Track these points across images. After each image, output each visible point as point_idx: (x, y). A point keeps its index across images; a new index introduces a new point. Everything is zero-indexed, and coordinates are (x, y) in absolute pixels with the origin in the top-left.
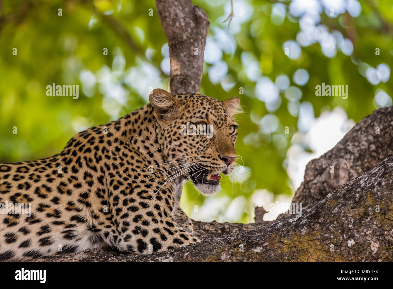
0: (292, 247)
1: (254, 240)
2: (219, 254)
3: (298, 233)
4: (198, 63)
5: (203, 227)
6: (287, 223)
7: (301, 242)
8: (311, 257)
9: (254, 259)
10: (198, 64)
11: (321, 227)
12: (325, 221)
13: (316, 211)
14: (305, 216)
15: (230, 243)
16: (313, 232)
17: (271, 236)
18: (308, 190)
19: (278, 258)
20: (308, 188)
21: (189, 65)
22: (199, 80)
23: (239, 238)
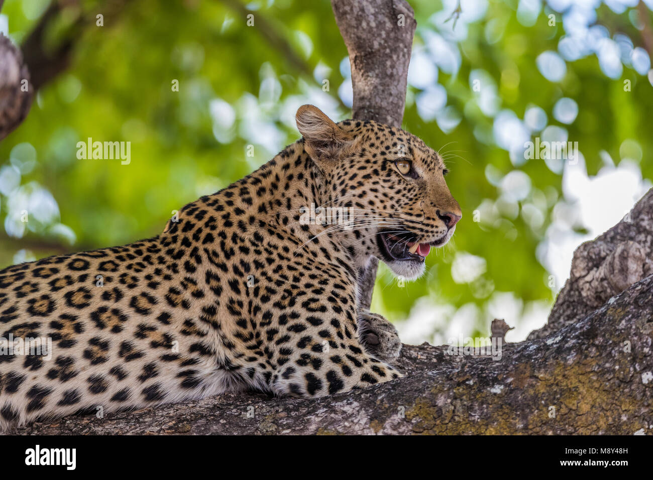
0: (552, 384)
1: (490, 373)
2: (434, 396)
3: (562, 362)
4: (398, 86)
5: (407, 352)
6: (544, 346)
7: (566, 376)
8: (584, 401)
9: (491, 404)
10: (397, 89)
11: (599, 351)
12: (605, 342)
13: (590, 325)
14: (573, 335)
15: (451, 379)
16: (585, 361)
17: (518, 367)
18: (577, 293)
19: (529, 403)
20: (577, 290)
21: (383, 91)
22: (400, 115)
23: (465, 371)
